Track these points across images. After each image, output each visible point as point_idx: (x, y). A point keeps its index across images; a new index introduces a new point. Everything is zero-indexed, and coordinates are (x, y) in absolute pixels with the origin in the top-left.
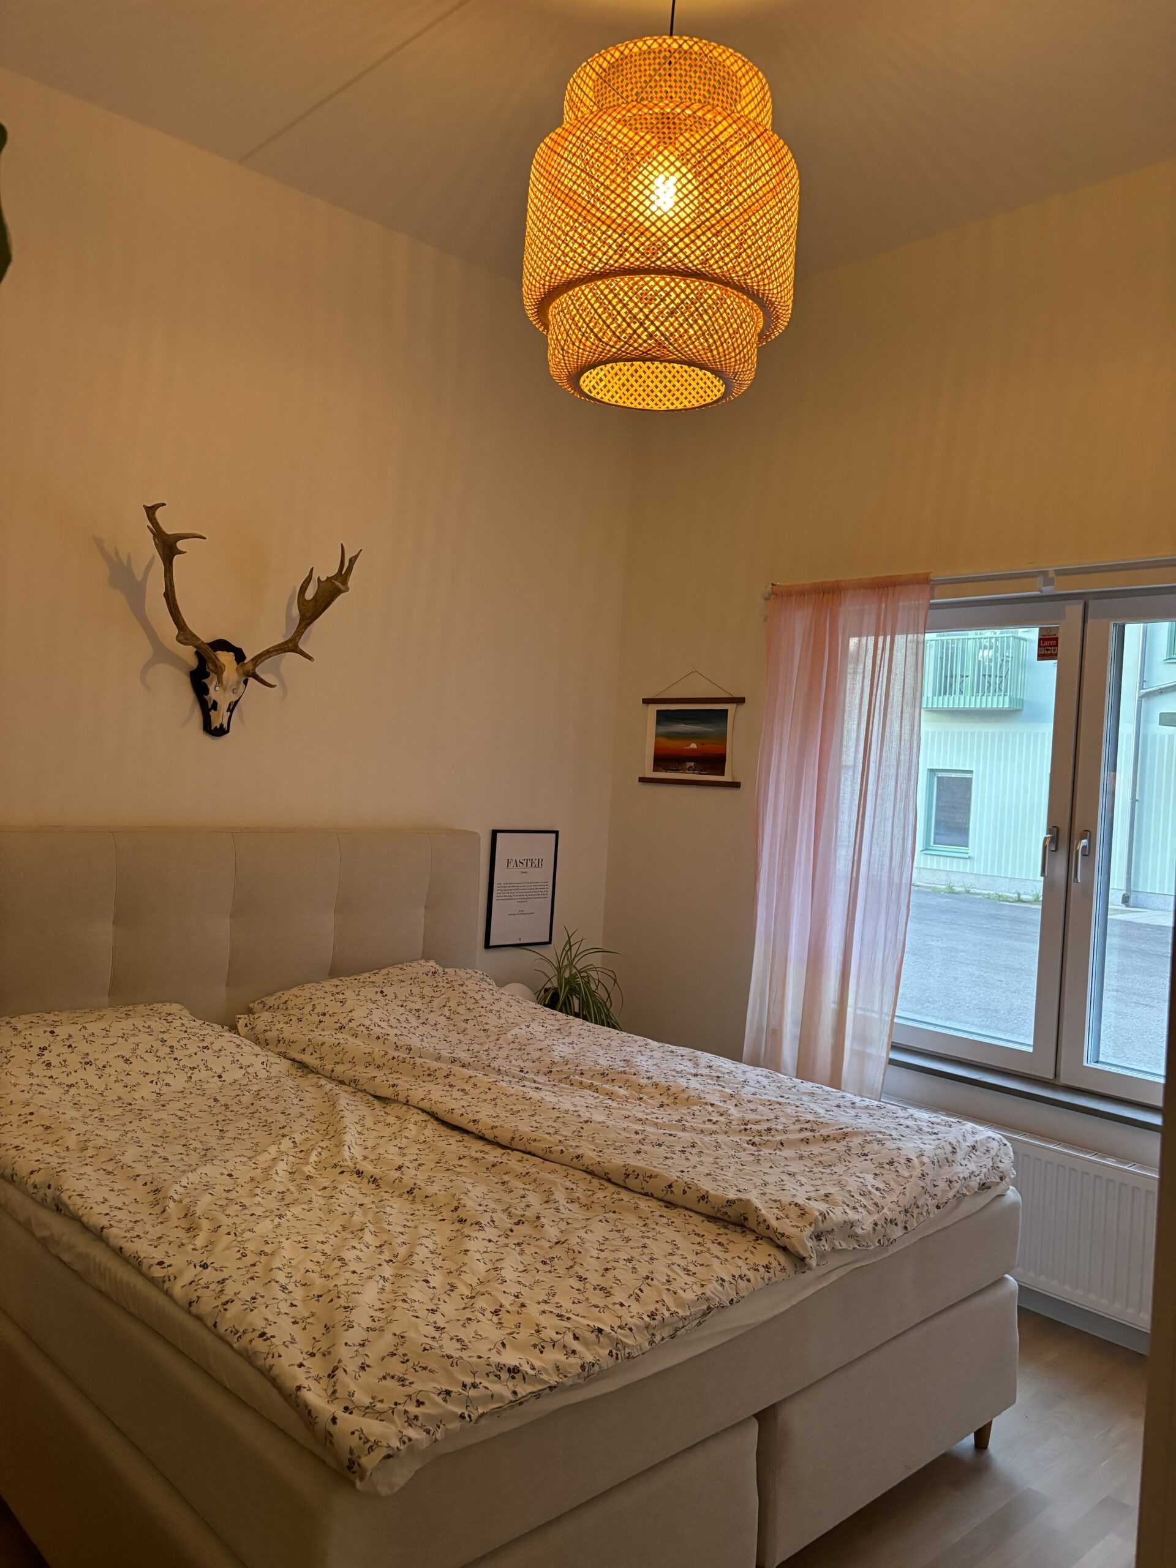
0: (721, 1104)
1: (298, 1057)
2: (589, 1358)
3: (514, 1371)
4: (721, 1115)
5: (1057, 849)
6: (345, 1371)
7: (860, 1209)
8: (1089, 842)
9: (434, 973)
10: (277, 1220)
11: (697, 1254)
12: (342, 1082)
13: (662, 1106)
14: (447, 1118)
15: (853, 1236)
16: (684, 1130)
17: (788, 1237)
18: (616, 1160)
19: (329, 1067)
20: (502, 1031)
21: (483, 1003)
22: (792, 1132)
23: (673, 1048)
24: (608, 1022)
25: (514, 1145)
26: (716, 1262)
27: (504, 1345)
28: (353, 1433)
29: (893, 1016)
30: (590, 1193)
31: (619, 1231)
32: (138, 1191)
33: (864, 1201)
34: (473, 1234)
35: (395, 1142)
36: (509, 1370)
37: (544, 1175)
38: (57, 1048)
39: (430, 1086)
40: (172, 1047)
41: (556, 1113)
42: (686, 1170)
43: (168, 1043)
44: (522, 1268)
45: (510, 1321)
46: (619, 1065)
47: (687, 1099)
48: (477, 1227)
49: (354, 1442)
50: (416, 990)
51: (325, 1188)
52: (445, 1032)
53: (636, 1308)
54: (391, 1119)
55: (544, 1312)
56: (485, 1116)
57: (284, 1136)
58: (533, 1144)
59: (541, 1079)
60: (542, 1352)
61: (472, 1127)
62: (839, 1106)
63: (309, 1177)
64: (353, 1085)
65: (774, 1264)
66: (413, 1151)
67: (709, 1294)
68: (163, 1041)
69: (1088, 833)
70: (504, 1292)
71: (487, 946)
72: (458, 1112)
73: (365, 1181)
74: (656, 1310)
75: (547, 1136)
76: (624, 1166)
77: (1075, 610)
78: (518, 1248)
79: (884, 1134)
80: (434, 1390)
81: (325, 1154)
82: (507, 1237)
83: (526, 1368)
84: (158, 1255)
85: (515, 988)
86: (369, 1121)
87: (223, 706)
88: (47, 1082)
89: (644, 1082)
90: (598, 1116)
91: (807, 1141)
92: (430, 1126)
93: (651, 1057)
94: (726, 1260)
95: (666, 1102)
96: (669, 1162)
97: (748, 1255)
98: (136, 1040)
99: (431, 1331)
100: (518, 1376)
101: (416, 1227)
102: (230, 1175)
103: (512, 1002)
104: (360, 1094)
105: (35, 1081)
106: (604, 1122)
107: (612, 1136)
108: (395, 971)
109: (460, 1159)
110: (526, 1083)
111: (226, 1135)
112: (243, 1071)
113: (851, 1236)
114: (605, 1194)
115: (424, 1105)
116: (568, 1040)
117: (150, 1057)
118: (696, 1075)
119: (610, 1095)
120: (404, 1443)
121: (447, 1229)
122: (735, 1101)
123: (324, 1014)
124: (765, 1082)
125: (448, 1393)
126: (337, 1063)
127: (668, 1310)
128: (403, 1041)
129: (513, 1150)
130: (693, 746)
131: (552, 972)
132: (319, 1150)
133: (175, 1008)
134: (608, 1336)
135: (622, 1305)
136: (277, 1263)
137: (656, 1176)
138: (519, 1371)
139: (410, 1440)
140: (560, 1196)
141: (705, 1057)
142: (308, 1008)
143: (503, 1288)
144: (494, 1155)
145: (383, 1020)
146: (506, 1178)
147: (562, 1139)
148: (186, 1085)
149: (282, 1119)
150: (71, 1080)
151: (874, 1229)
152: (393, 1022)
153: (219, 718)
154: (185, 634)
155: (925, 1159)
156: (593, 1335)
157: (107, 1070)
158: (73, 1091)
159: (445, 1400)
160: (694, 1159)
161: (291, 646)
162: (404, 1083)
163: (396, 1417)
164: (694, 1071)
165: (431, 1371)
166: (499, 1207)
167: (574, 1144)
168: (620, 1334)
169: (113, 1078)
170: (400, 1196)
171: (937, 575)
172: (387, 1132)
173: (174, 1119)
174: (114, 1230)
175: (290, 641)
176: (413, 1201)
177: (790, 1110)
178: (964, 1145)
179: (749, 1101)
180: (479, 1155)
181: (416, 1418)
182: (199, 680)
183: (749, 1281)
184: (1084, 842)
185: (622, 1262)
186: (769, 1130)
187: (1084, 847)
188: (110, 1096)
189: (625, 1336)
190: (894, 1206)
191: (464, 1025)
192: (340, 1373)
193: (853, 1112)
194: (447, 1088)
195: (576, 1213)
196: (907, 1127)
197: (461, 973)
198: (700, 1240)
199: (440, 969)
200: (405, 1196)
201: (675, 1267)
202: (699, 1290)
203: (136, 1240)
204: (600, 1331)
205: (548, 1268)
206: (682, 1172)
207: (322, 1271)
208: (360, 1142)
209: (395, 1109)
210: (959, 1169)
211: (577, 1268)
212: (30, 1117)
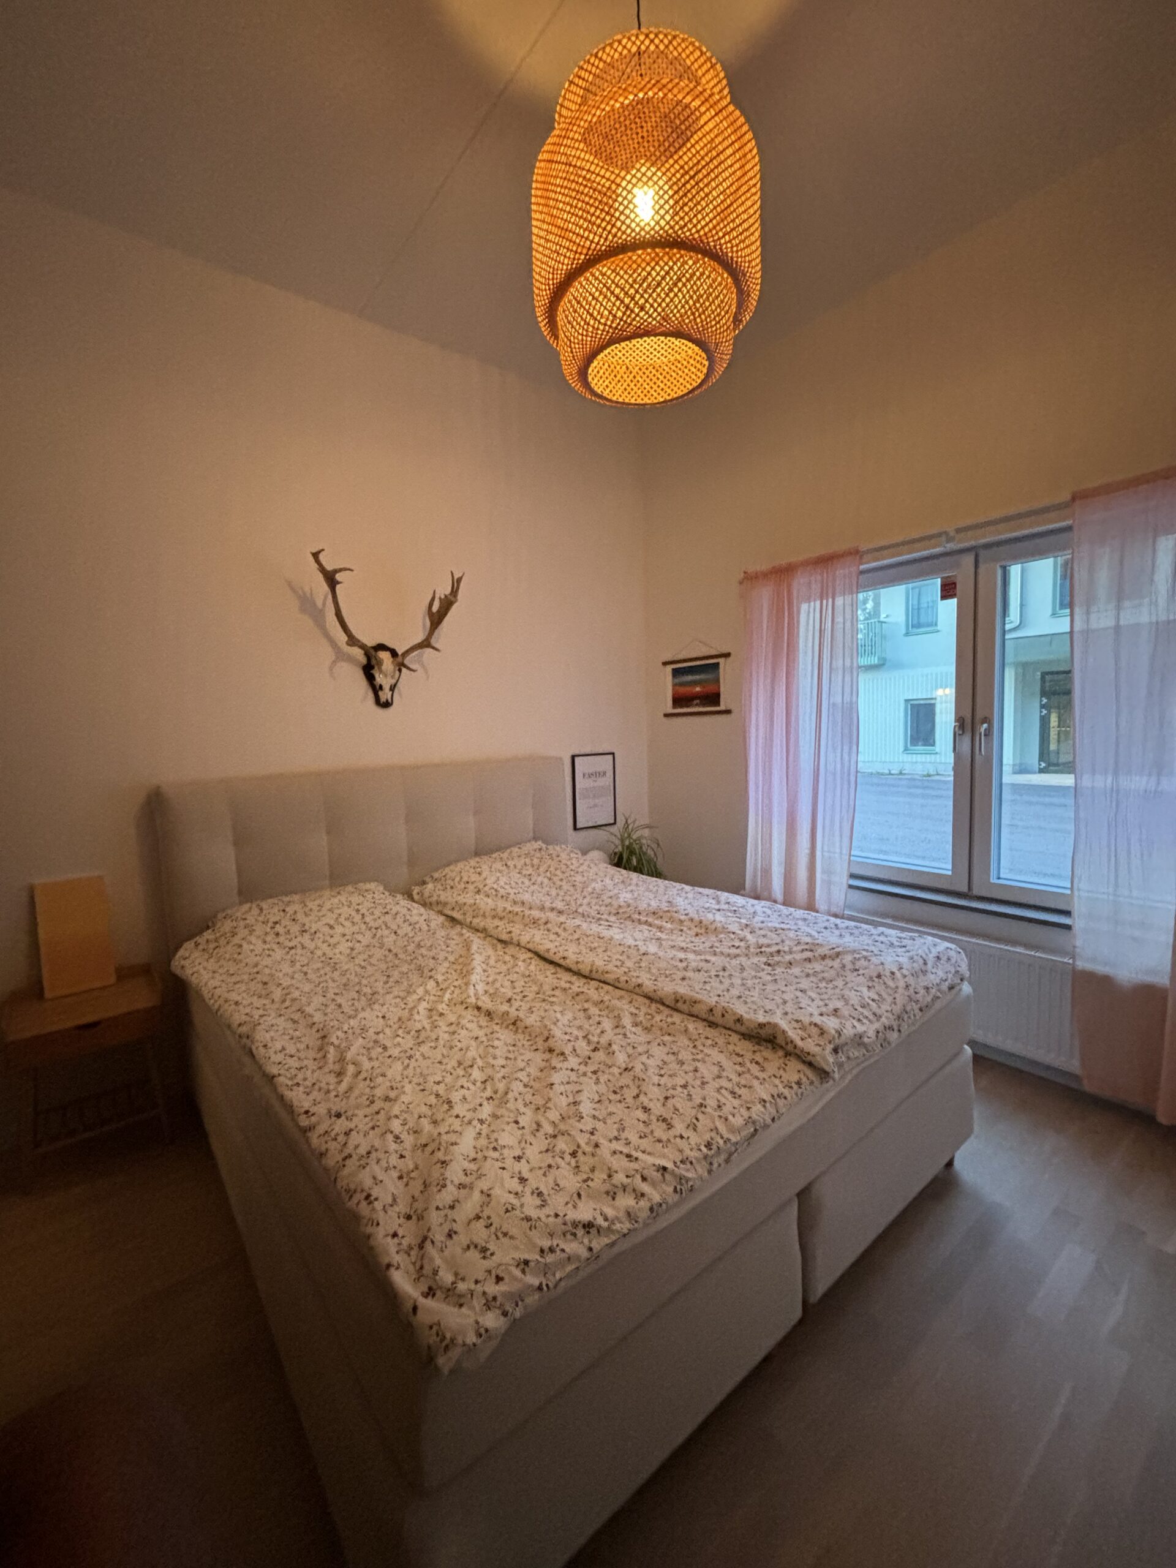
0: (740, 932)
1: (449, 913)
2: (657, 1198)
3: (588, 1226)
4: (741, 940)
5: (963, 732)
6: (433, 1242)
7: (865, 1021)
8: (989, 726)
9: (540, 849)
10: (407, 1061)
11: (740, 1075)
12: (477, 930)
13: (697, 935)
14: (546, 955)
15: (865, 1045)
16: (715, 954)
17: (813, 1056)
18: (667, 988)
19: (468, 920)
20: (585, 885)
21: (573, 867)
22: (795, 952)
23: (701, 890)
24: (657, 874)
25: (594, 975)
26: (756, 1083)
27: (579, 1195)
28: (431, 1327)
29: (850, 855)
30: (650, 1017)
31: (673, 1053)
32: (311, 1038)
33: (866, 1012)
34: (559, 1066)
35: (508, 977)
36: (584, 1226)
37: (615, 1002)
38: (286, 922)
39: (535, 931)
40: (363, 915)
41: (621, 948)
42: (721, 994)
43: (361, 912)
44: (597, 1098)
45: (585, 1162)
46: (664, 906)
47: (716, 929)
48: (562, 1058)
49: (433, 1339)
50: (528, 861)
51: (452, 1024)
52: (548, 889)
53: (694, 1139)
54: (507, 958)
55: (615, 1152)
56: (571, 953)
57: (431, 977)
58: (606, 976)
59: (612, 918)
60: (614, 1199)
61: (561, 962)
62: (826, 928)
63: (441, 1014)
64: (483, 932)
65: (804, 1079)
66: (520, 984)
67: (754, 1117)
68: (358, 911)
69: (987, 720)
70: (581, 1131)
71: (575, 828)
72: (552, 951)
73: (483, 1015)
74: (712, 1139)
75: (615, 969)
76: (674, 993)
77: (968, 560)
78: (594, 1077)
79: (867, 951)
80: (512, 1262)
81: (457, 991)
82: (586, 1064)
83: (600, 1221)
84: (306, 1105)
85: (595, 854)
86: (492, 962)
87: (386, 688)
88: (275, 946)
89: (683, 918)
90: (652, 948)
91: (809, 960)
92: (533, 962)
93: (686, 898)
94: (764, 1079)
95: (700, 931)
96: (708, 987)
97: (782, 1072)
98: (338, 911)
99: (515, 1185)
100: (593, 1231)
101: (515, 1059)
102: (384, 1017)
103: (592, 865)
104: (488, 939)
105: (268, 946)
106: (656, 954)
107: (663, 965)
108: (515, 850)
109: (553, 990)
110: (602, 922)
111: (391, 980)
112: (412, 927)
113: (859, 1045)
114: (662, 1017)
115: (530, 946)
116: (629, 888)
117: (347, 924)
118: (719, 910)
119: (660, 928)
120: (481, 1336)
121: (538, 1058)
122: (749, 930)
123: (468, 883)
124: (769, 912)
125: (526, 1263)
126: (474, 917)
127: (722, 1138)
128: (519, 898)
129: (592, 979)
130: (698, 689)
131: (617, 842)
132: (452, 988)
133: (372, 886)
134: (673, 1173)
135: (682, 1137)
136: (396, 1110)
137: (699, 1002)
138: (593, 1226)
139: (487, 1330)
140: (627, 1021)
141: (724, 896)
142: (457, 879)
143: (580, 1126)
144: (578, 984)
145: (506, 884)
146: (586, 1005)
147: (627, 970)
148: (372, 941)
149: (432, 963)
150: (291, 944)
151: (877, 1036)
152: (513, 884)
153: (385, 695)
154: (352, 641)
155: (905, 972)
156: (659, 1175)
157: (318, 935)
158: (293, 951)
159: (523, 1271)
160: (727, 982)
161: (426, 644)
162: (516, 929)
163: (475, 1302)
164: (717, 907)
165: (512, 1238)
166: (580, 1034)
167: (635, 974)
168: (682, 1171)
169: (321, 940)
170: (507, 1027)
171: (863, 547)
172: (504, 968)
173: (358, 969)
174: (281, 1079)
175: (425, 640)
176: (516, 1032)
177: (792, 934)
178: (931, 956)
179: (761, 929)
180: (568, 985)
181: (495, 1298)
182: (368, 671)
183: (785, 1098)
184: (985, 726)
185: (679, 1089)
186: (779, 952)
187: (985, 730)
188: (319, 953)
189: (688, 1170)
190: (889, 1015)
191: (561, 883)
192: (428, 1244)
193: (837, 932)
194: (546, 932)
195: (638, 1037)
196: (882, 943)
197: (558, 848)
198: (740, 1060)
199: (544, 846)
200: (511, 1027)
201: (723, 1091)
202: (746, 1114)
203: (295, 1088)
204: (665, 1169)
205: (618, 1097)
206: (719, 996)
207: (432, 1115)
208: (484, 978)
209: (511, 950)
210: (932, 977)
211: (642, 1098)
212: (256, 975)
